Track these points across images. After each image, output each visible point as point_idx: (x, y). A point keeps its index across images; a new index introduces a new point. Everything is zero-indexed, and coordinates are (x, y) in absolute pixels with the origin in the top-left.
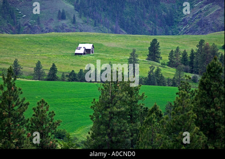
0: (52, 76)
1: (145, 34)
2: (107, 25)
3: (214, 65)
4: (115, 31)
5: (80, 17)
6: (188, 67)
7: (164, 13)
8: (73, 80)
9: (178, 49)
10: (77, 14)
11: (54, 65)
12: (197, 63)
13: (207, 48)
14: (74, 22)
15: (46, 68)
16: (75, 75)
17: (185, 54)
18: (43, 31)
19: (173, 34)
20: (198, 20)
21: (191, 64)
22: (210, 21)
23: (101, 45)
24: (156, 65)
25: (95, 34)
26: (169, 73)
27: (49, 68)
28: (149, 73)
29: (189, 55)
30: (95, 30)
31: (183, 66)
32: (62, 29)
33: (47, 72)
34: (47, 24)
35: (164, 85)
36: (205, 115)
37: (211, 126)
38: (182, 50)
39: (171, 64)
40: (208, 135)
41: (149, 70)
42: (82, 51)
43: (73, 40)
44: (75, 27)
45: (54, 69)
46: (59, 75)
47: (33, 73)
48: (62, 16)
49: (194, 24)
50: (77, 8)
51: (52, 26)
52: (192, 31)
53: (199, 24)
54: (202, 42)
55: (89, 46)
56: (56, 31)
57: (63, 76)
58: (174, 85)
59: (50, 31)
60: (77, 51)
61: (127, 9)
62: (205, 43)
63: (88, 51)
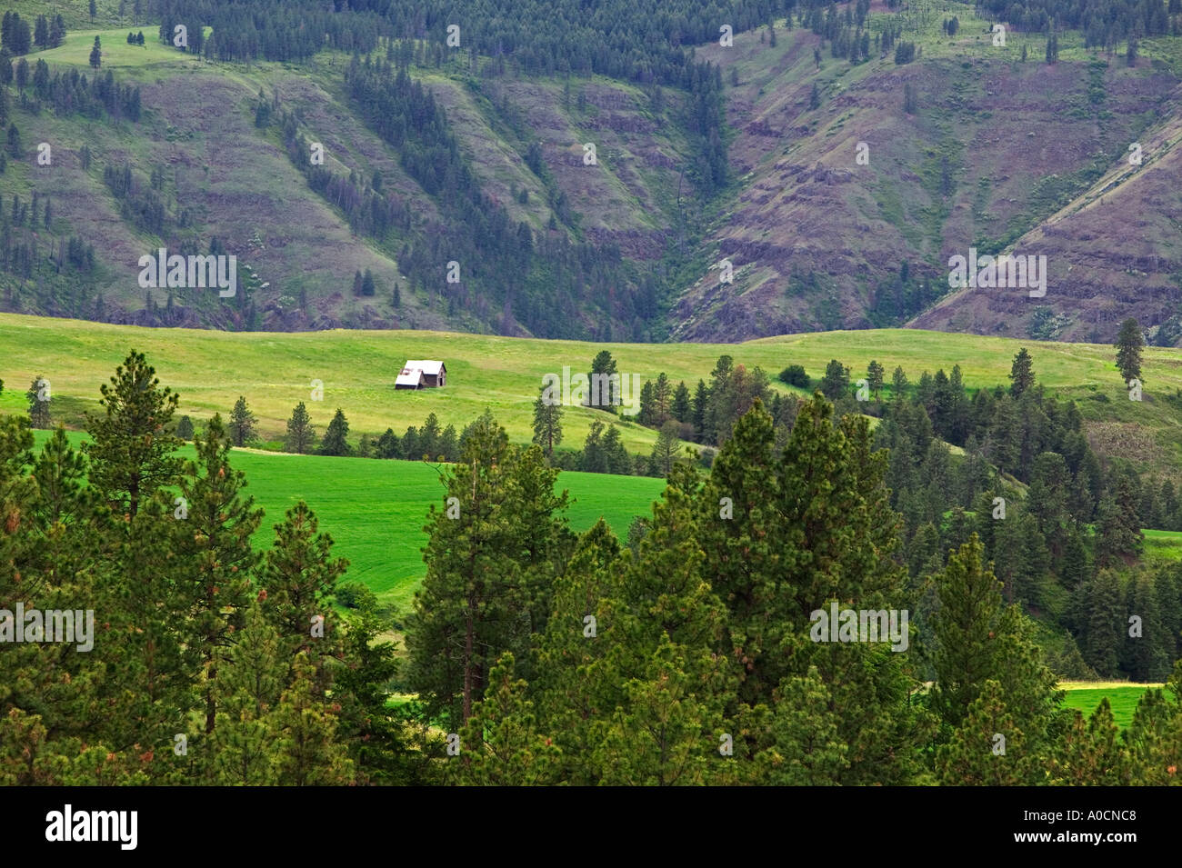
0: (336, 442)
1: (583, 338)
2: (481, 313)
3: (754, 422)
4: (501, 330)
5: (412, 290)
6: (690, 427)
7: (630, 285)
8: (389, 455)
9: (662, 379)
10: (403, 283)
11: (340, 415)
12: (713, 416)
13: (739, 376)
14: (396, 302)
15: (320, 421)
16: (394, 440)
17: (682, 392)
18: (313, 327)
19: (653, 340)
20: (718, 306)
21: (698, 418)
22: (750, 310)
23: (464, 366)
24: (608, 421)
25: (449, 334)
26: (642, 441)
27: (327, 422)
28: (590, 439)
29: (692, 394)
30: (450, 326)
31: (675, 423)
32: (363, 321)
33: (321, 433)
34: (323, 308)
35: (627, 472)
36: (724, 551)
37: (741, 582)
38: (674, 383)
39: (646, 418)
40: (733, 606)
41: (588, 431)
42: (414, 379)
43: (391, 349)
44: (398, 317)
45: (339, 423)
46: (352, 441)
47: (285, 433)
48: (365, 287)
49: (709, 315)
50: (405, 268)
51: (338, 311)
52: (703, 334)
53: (722, 315)
54: (724, 362)
55: (433, 368)
56: (348, 325)
57: (363, 443)
58: (653, 472)
59: (332, 325)
60: (401, 380)
61: (536, 274)
62: (735, 365)
63: (429, 381)
